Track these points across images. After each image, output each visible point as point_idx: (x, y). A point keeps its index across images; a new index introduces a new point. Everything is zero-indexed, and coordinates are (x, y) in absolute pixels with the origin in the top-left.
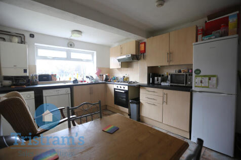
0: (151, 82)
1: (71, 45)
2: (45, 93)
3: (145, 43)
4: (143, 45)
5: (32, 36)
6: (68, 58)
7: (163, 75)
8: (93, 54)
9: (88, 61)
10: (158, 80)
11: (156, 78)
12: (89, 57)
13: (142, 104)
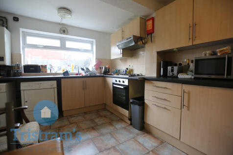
0: (162, 74)
1: (64, 31)
2: (23, 86)
3: (153, 19)
4: (151, 22)
5: (16, 19)
6: (63, 47)
7: (180, 64)
8: (92, 43)
9: (86, 51)
10: (172, 71)
11: (169, 68)
12: (88, 46)
13: (147, 106)
